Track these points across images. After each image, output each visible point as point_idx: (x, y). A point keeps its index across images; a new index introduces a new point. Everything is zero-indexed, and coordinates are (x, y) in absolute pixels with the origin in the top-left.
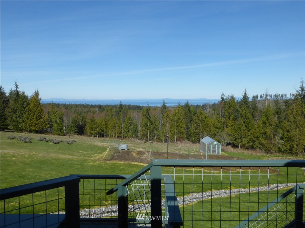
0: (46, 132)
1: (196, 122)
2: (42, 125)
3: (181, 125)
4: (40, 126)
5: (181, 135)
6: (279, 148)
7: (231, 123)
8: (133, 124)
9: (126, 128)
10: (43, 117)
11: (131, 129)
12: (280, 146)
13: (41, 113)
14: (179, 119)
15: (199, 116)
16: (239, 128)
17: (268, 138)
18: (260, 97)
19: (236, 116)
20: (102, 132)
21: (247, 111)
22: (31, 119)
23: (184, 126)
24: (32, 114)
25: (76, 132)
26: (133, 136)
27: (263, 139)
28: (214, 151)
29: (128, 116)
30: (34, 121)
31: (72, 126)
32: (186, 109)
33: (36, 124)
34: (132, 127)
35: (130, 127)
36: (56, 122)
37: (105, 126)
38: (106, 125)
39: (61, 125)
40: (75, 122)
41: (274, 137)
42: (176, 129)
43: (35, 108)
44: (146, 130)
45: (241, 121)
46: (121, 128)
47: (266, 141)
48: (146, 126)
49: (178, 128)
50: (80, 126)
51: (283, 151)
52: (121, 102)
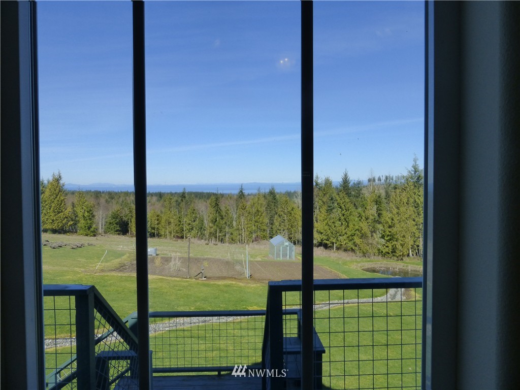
0: (68, 232)
1: (280, 216)
2: (61, 222)
3: (261, 219)
4: (58, 223)
5: (261, 233)
6: (379, 250)
7: (323, 216)
8: (197, 219)
9: (189, 224)
10: (64, 210)
11: (195, 226)
12: (380, 247)
13: (61, 204)
14: (258, 211)
15: (284, 207)
16: (333, 222)
17: (363, 236)
18: (378, 180)
19: (330, 207)
20: (153, 231)
21: (347, 200)
22: (46, 213)
23: (267, 220)
24: (47, 206)
25: (117, 231)
26: (197, 235)
27: (358, 238)
28: (285, 255)
29: (191, 207)
30: (51, 216)
31: (110, 223)
32: (270, 198)
33: (53, 221)
34: (197, 222)
35: (194, 223)
36: (84, 216)
37: (156, 222)
38: (158, 220)
39: (89, 222)
40: (115, 216)
41: (372, 236)
42: (255, 226)
43: (52, 197)
44: (215, 227)
45: (337, 213)
46: (183, 224)
47: (361, 240)
48: (214, 221)
49: (257, 223)
50: (124, 222)
51: (385, 254)
52: (184, 189)
